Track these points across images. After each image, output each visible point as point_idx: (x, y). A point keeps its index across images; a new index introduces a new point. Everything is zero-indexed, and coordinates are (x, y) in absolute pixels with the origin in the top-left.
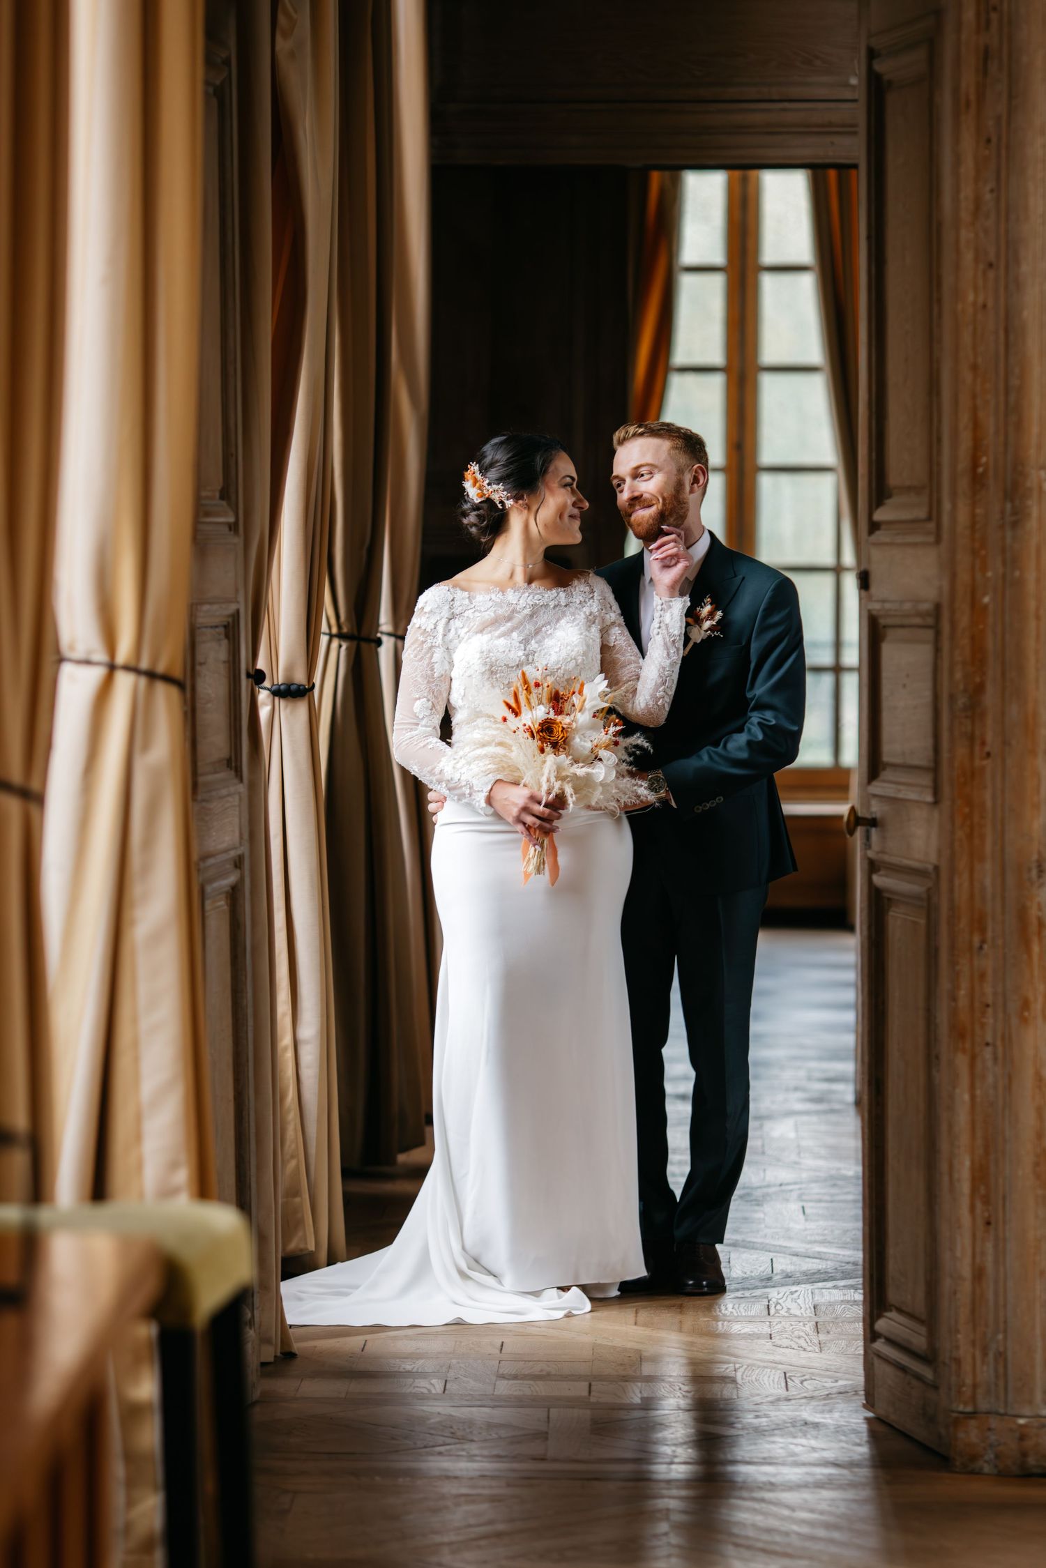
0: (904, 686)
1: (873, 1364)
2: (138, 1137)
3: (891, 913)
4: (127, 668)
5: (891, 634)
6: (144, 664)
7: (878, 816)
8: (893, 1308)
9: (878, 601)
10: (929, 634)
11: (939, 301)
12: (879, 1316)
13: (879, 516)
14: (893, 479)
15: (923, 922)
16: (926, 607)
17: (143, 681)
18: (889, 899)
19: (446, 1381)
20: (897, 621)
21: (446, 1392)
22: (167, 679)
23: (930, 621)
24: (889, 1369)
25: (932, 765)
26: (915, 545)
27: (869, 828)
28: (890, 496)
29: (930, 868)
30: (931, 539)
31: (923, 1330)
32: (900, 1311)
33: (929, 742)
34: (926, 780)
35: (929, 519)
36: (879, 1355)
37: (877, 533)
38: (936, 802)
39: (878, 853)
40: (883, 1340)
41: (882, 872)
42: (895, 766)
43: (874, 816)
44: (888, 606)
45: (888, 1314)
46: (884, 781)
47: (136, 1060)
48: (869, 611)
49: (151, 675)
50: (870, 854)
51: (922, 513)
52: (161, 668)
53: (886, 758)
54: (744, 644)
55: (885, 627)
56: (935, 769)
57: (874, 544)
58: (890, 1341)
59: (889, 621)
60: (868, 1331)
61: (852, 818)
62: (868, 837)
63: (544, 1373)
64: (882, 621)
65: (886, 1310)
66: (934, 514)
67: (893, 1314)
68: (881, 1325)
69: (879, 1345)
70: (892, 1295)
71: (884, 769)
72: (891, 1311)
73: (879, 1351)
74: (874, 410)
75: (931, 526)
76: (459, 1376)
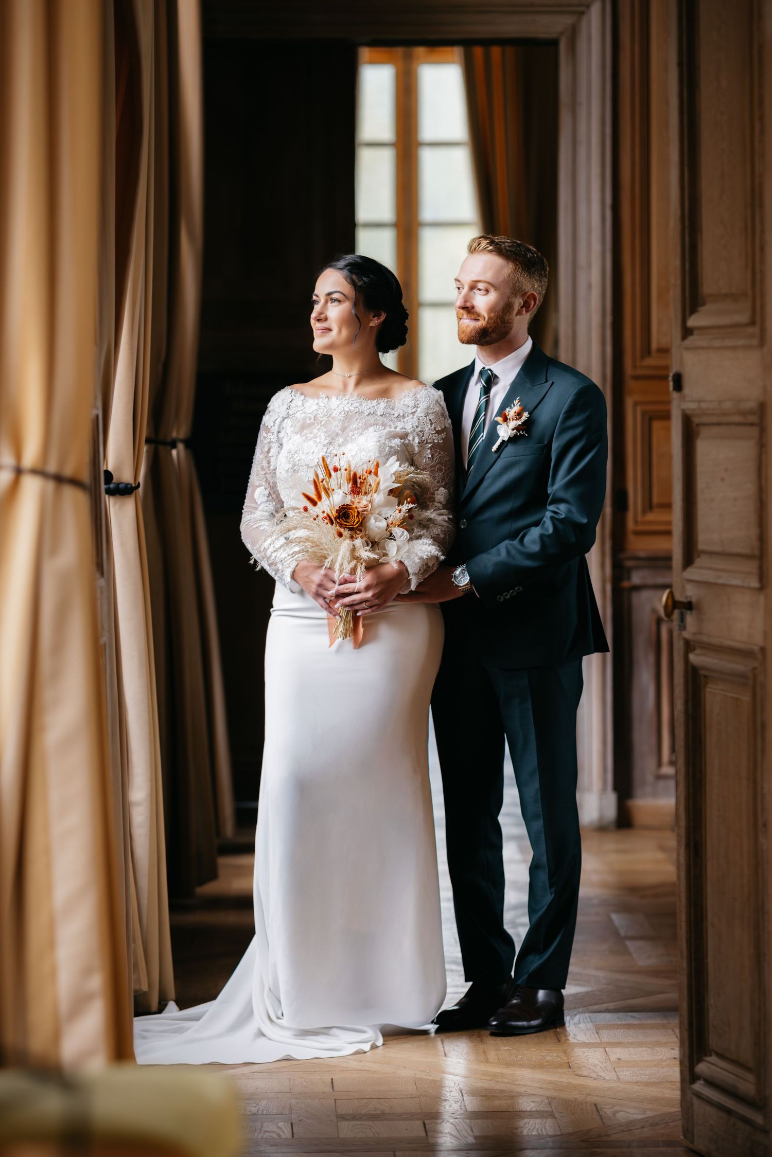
0: (722, 479)
1: (692, 1104)
2: (51, 944)
3: (708, 690)
4: (35, 472)
5: (704, 432)
6: (52, 468)
7: (694, 600)
8: (713, 1053)
9: (691, 401)
10: (755, 431)
11: (762, 118)
12: (699, 1060)
13: (692, 322)
14: (708, 286)
15: (746, 698)
16: (751, 405)
17: (51, 485)
18: (705, 676)
19: (292, 1124)
20: (714, 419)
21: (295, 1136)
22: (75, 482)
23: (754, 419)
24: (709, 1109)
25: (757, 552)
26: (734, 348)
27: (684, 611)
28: (703, 304)
29: (756, 649)
30: (755, 342)
31: (751, 1077)
32: (721, 1056)
33: (754, 532)
34: (752, 566)
35: (752, 323)
36: (698, 1095)
37: (691, 338)
38: (762, 588)
39: (695, 634)
40: (702, 1082)
41: (698, 651)
42: (711, 554)
43: (689, 600)
44: (704, 405)
45: (708, 1059)
46: (701, 568)
47: (49, 867)
48: (683, 411)
49: (59, 479)
50: (686, 634)
51: (743, 318)
52: (68, 471)
53: (701, 546)
54: (546, 443)
55: (698, 425)
56: (760, 556)
57: (687, 348)
58: (711, 1083)
59: (704, 420)
60: (687, 1073)
61: (670, 602)
62: (682, 619)
63: (378, 1112)
64: (696, 420)
65: (706, 1055)
66: (756, 319)
67: (713, 1059)
68: (701, 1068)
69: (698, 1086)
70: (713, 1041)
71: (699, 556)
72: (711, 1055)
73: (697, 1091)
74: (687, 224)
75: (756, 330)
76: (303, 1118)
